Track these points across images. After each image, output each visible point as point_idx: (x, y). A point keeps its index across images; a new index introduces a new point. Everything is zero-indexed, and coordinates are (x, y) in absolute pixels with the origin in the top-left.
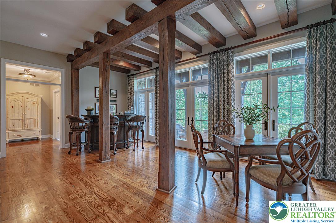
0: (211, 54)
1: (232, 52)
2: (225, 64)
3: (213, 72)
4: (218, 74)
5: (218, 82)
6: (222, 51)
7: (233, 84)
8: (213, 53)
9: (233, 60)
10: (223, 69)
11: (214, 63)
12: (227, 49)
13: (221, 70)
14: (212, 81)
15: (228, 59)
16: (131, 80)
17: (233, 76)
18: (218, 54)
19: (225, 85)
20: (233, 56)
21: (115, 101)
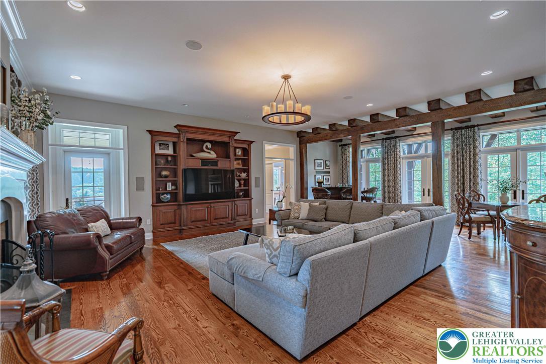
0: (453, 129)
1: (479, 129)
2: (471, 140)
3: (457, 146)
4: (463, 149)
5: (463, 156)
6: (467, 127)
7: (480, 158)
8: (456, 129)
9: (479, 136)
10: (469, 145)
11: (458, 139)
12: (473, 126)
13: (466, 145)
14: (456, 155)
15: (474, 135)
16: (346, 150)
17: (480, 151)
18: (463, 130)
19: (471, 152)
20: (480, 133)
21: (329, 172)
